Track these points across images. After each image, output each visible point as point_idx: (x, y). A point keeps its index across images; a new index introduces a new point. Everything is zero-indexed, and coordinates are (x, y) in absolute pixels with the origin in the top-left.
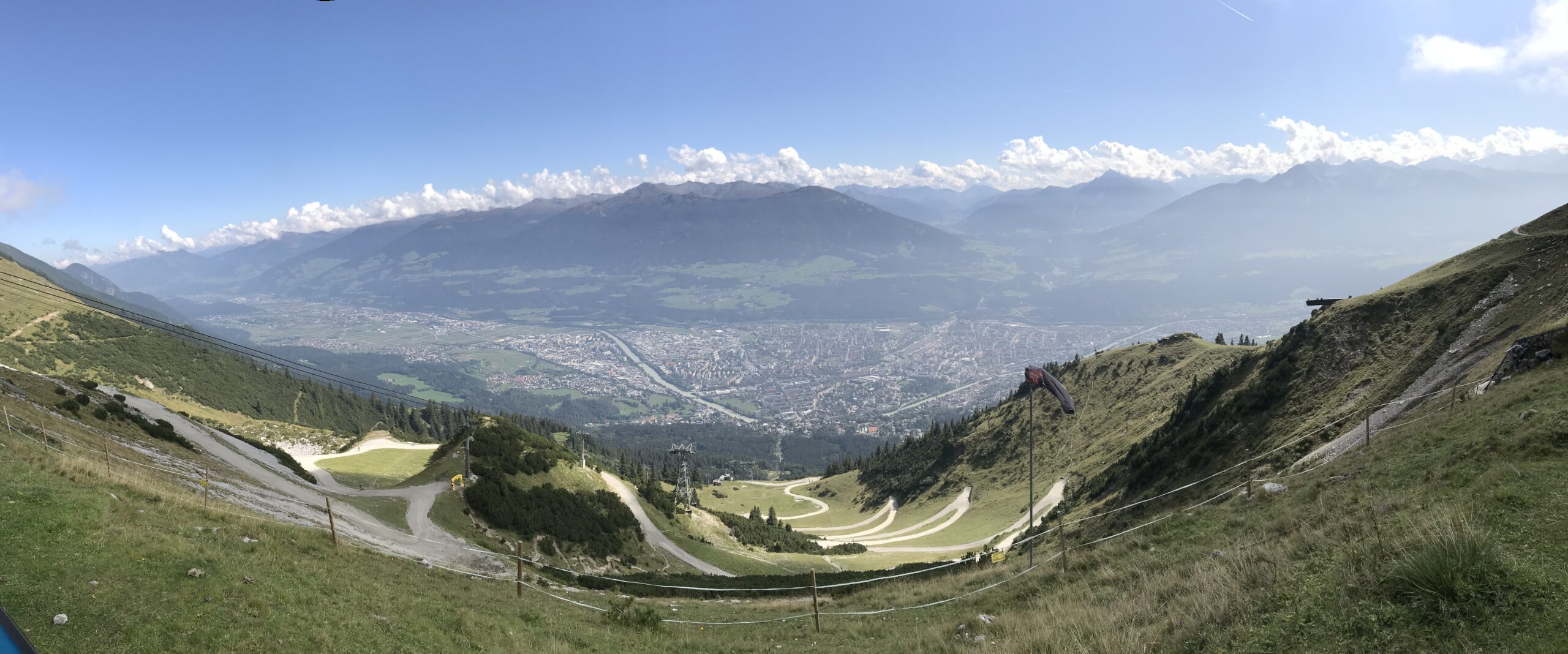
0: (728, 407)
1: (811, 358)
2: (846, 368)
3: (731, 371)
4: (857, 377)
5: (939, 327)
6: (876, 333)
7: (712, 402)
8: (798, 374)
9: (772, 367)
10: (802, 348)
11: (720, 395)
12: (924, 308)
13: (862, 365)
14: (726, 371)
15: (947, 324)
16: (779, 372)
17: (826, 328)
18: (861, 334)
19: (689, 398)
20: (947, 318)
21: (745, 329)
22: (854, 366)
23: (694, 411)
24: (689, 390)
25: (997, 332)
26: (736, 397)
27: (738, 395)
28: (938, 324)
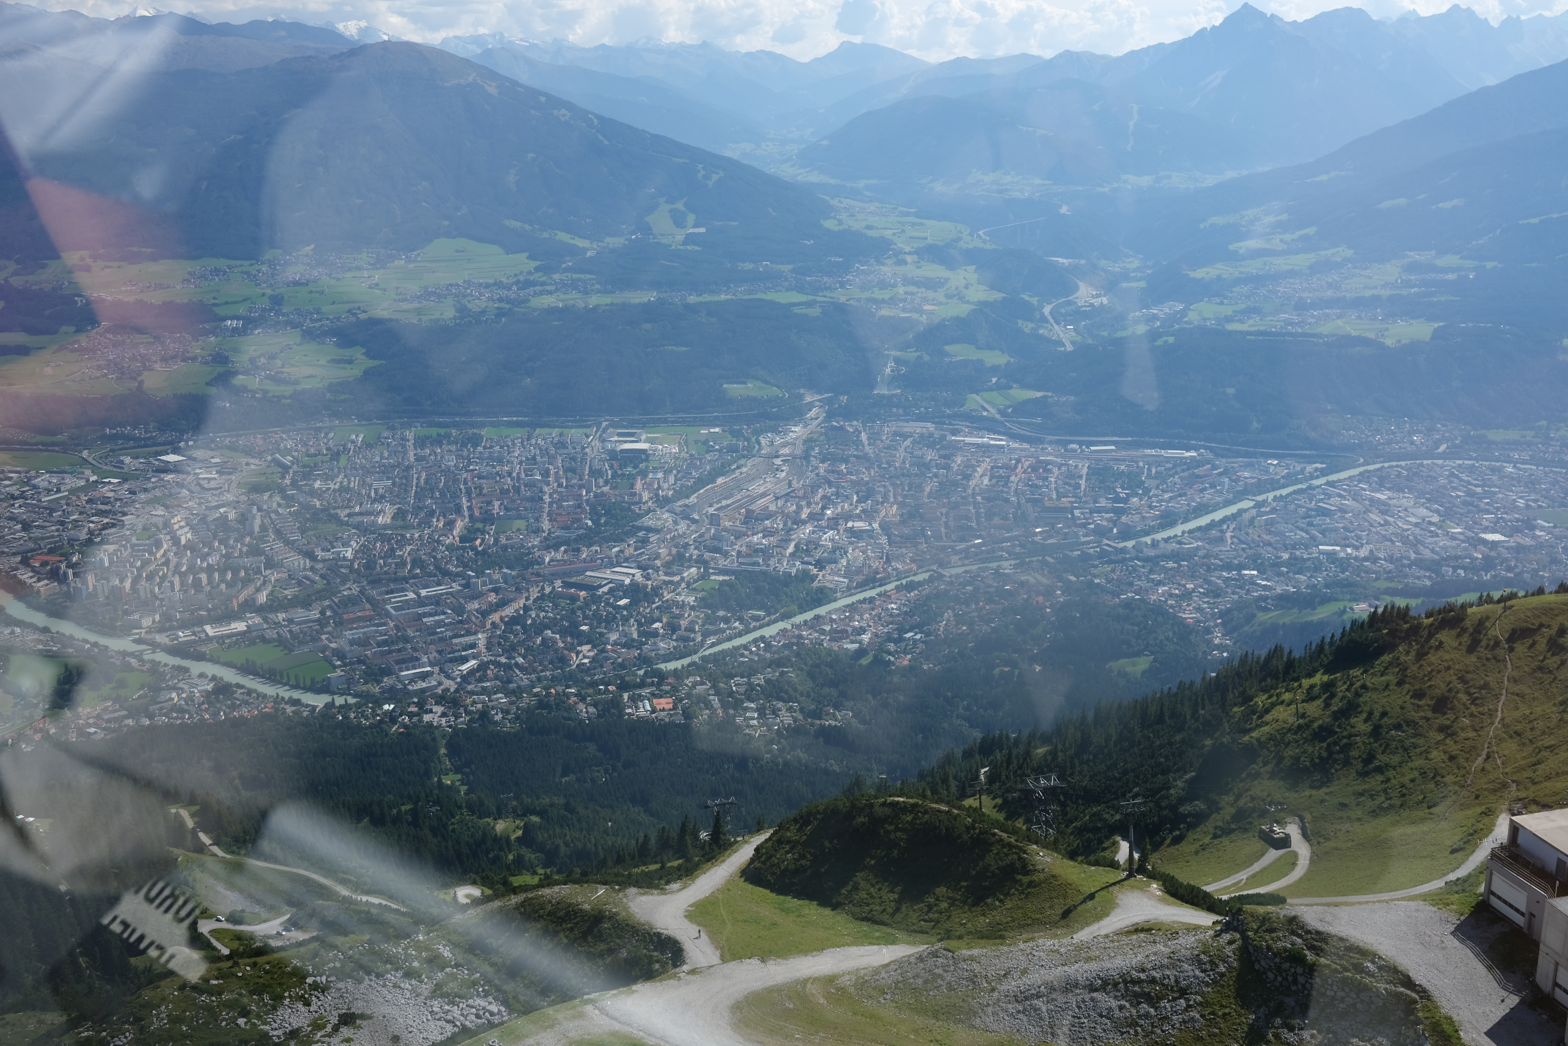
0: (247, 669)
1: (450, 524)
2: (547, 548)
3: (235, 572)
4: (582, 572)
5: (778, 440)
6: (613, 455)
7: (200, 657)
8: (422, 568)
9: (349, 554)
10: (418, 497)
11: (221, 639)
12: (734, 389)
13: (588, 539)
14: (223, 571)
15: (797, 431)
16: (370, 565)
17: (475, 441)
18: (573, 459)
19: (132, 654)
20: (797, 414)
21: (249, 452)
22: (566, 542)
23: (156, 690)
24: (125, 631)
25: (930, 455)
26: (264, 640)
27: (271, 634)
28: (775, 430)
